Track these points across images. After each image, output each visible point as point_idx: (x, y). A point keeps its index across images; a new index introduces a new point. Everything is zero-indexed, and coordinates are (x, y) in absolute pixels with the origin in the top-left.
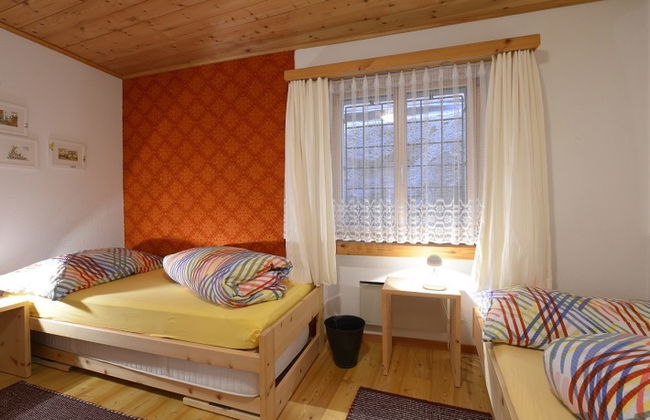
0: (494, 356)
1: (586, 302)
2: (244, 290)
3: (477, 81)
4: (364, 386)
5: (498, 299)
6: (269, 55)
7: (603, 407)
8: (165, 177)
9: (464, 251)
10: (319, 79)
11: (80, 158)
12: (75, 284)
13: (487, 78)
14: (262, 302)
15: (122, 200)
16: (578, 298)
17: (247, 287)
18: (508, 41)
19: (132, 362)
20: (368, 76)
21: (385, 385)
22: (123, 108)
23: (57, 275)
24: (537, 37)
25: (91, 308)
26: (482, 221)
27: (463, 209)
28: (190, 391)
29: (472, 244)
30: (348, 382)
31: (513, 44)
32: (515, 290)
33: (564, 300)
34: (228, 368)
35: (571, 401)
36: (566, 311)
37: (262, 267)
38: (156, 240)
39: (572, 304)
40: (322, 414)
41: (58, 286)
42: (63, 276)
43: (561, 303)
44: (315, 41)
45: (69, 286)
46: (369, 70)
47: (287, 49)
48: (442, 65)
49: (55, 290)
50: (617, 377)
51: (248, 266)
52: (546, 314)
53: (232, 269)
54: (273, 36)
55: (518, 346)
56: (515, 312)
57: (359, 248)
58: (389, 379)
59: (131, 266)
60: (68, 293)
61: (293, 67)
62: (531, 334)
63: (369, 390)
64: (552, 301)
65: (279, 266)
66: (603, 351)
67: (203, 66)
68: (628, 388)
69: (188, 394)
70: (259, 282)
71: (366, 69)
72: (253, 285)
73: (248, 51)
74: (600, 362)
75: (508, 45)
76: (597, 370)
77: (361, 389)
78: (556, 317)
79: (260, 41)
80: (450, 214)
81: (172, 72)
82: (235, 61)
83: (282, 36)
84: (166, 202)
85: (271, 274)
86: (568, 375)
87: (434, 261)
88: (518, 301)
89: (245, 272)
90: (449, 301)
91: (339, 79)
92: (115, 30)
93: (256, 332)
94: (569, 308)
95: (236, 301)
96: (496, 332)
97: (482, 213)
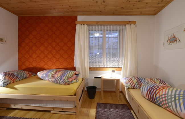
0: (129, 91)
1: (145, 79)
2: (70, 80)
3: (122, 29)
4: (98, 102)
5: (128, 79)
6: (70, 16)
7: (153, 96)
8: (34, 48)
9: (119, 69)
10: (85, 25)
11: (4, 41)
12: (9, 81)
13: (125, 29)
14: (74, 83)
15: (18, 55)
16: (143, 78)
17: (70, 79)
18: (130, 22)
19: (32, 104)
20: (98, 25)
21: (103, 101)
22: (18, 25)
23: (2, 79)
24: (135, 22)
25: (18, 88)
26: (123, 62)
27: (119, 59)
28: (53, 109)
29: (121, 67)
30: (94, 102)
31: (131, 22)
32: (131, 77)
33: (141, 78)
34: (67, 101)
35: (147, 97)
36: (142, 81)
37: (74, 74)
38: (31, 68)
39: (142, 79)
40: (90, 110)
41: (4, 82)
42: (5, 79)
43: (140, 79)
44: (83, 14)
45: (8, 82)
46: (98, 24)
47: (75, 15)
48: (115, 25)
49: (3, 84)
50: (155, 90)
51: (70, 74)
52: (138, 81)
53: (66, 74)
54: (73, 12)
55: (133, 89)
56: (132, 82)
57: (94, 69)
58: (103, 100)
59: (25, 76)
60: (7, 84)
61: (77, 20)
62: (136, 86)
63: (99, 103)
64: (139, 79)
65: (77, 73)
66: (152, 86)
67: (49, 16)
68: (157, 92)
69: (52, 110)
70: (73, 78)
71: (98, 23)
72: (72, 79)
73: (64, 14)
74: (152, 88)
75: (130, 23)
76: (151, 90)
77: (97, 103)
78: (140, 82)
79: (68, 12)
80: (116, 60)
81: (37, 16)
82: (59, 16)
83: (75, 12)
84: (35, 56)
85: (75, 76)
86: (146, 92)
87: (113, 71)
88: (132, 79)
89: (70, 75)
90: (115, 80)
91: (90, 25)
92: (22, 2)
93: (75, 91)
94: (142, 80)
95: (67, 83)
96: (129, 86)
97: (124, 60)
